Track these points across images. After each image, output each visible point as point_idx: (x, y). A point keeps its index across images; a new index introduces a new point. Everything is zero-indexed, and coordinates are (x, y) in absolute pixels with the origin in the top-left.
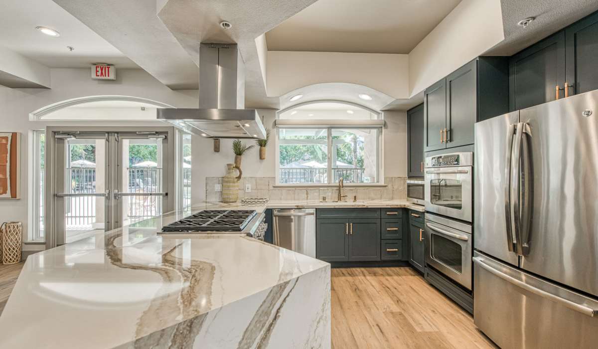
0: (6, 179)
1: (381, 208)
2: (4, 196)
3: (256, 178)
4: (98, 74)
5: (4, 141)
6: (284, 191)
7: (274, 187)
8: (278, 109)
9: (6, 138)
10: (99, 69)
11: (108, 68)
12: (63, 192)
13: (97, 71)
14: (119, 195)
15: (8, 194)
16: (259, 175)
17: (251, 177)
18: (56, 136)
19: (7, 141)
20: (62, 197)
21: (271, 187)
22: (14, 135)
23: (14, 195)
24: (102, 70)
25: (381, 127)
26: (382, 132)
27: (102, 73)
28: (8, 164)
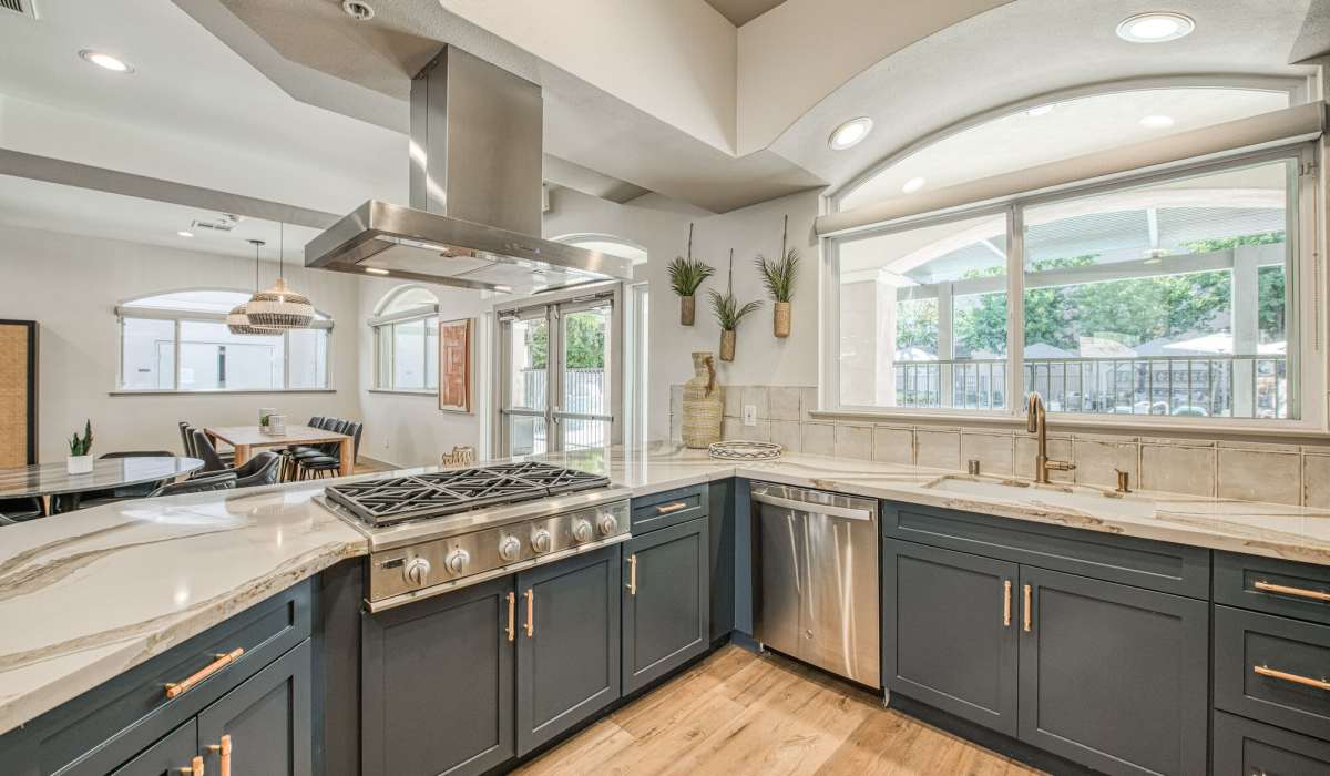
0: (463, 385)
1: (1212, 550)
2: (462, 408)
3: (769, 387)
5: (462, 332)
6: (842, 429)
7: (814, 416)
8: (824, 187)
9: (464, 328)
12: (509, 406)
14: (558, 415)
15: (464, 405)
16: (777, 381)
17: (758, 387)
18: (502, 319)
20: (507, 414)
21: (805, 417)
22: (469, 323)
23: (468, 409)
25: (1315, 142)
26: (1316, 165)
28: (464, 364)
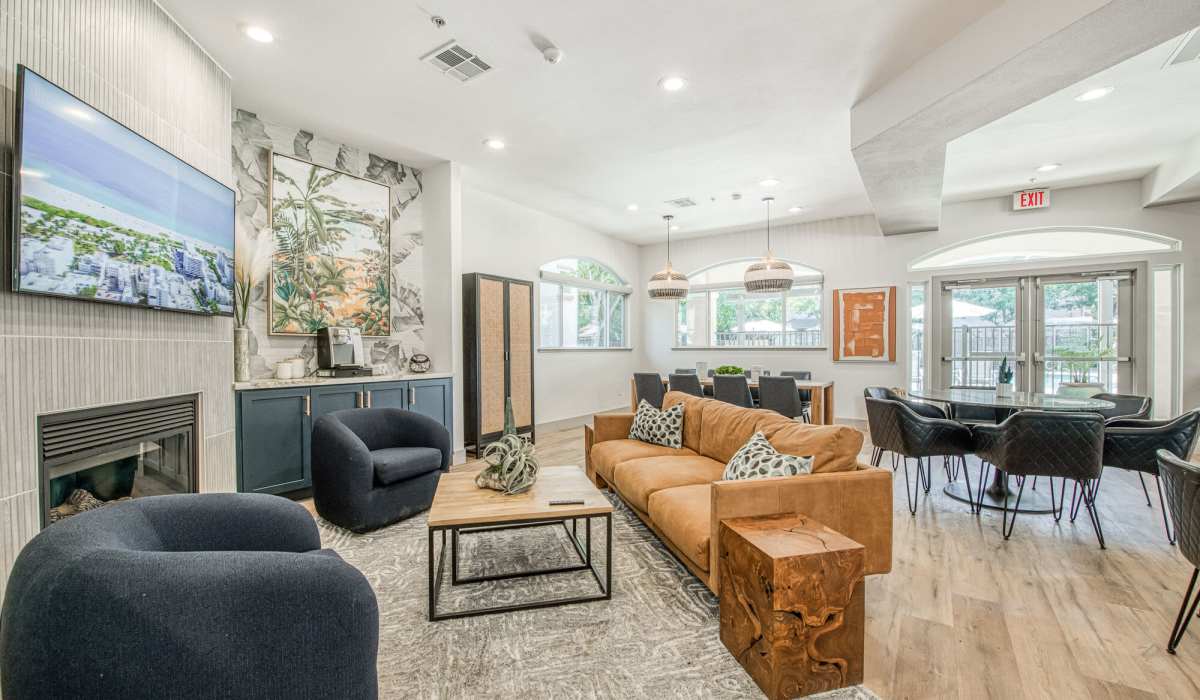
0: (882, 340)
2: (880, 358)
4: (1025, 203)
5: (880, 297)
9: (883, 294)
10: (1027, 197)
11: (1041, 193)
12: (950, 355)
13: (1023, 200)
15: (886, 356)
18: (947, 288)
19: (884, 297)
22: (893, 290)
23: (892, 359)
24: (1031, 197)
27: (1031, 202)
28: (886, 324)
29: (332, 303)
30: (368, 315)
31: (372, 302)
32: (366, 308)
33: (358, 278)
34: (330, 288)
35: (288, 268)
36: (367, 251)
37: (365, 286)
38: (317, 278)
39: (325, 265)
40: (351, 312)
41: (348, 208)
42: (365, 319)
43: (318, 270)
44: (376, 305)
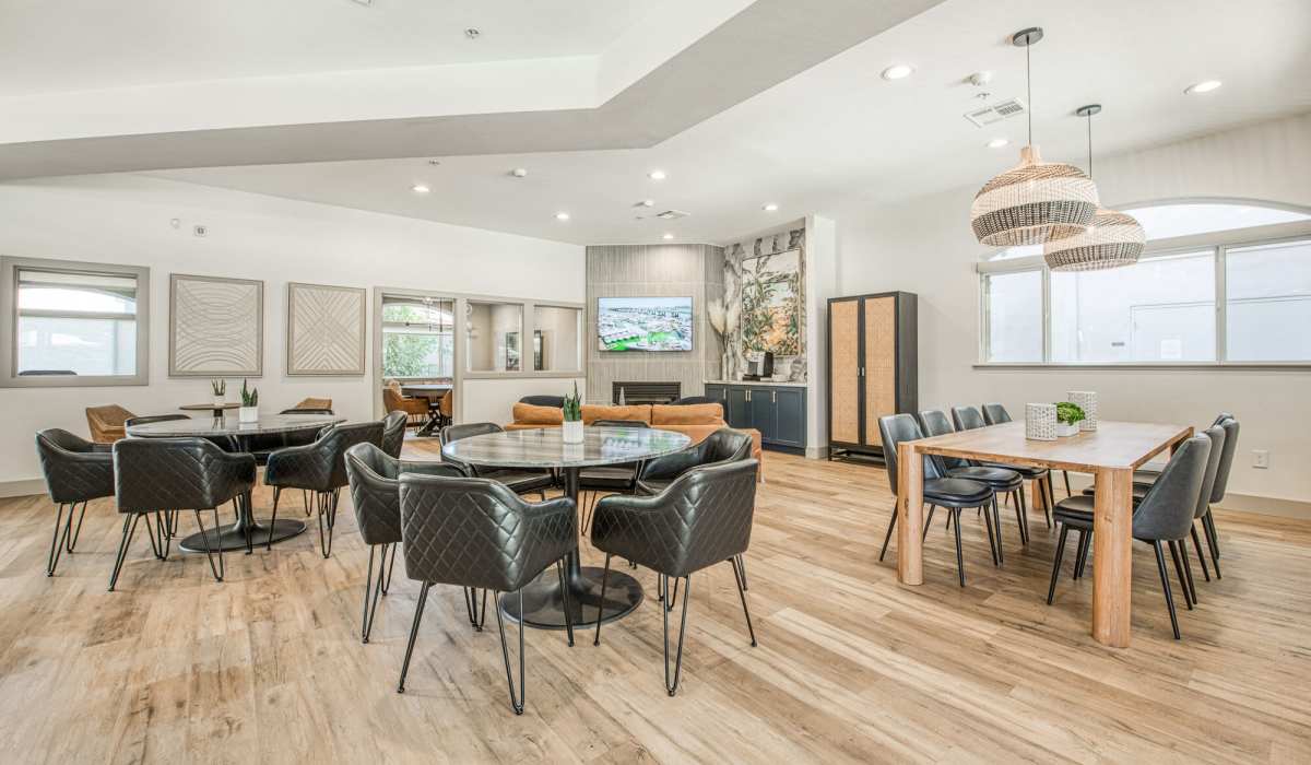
29: (767, 336)
30: (785, 342)
31: (788, 333)
32: (784, 337)
33: (780, 318)
34: (766, 328)
35: (748, 320)
36: (785, 299)
37: (784, 323)
38: (760, 323)
39: (763, 314)
40: (776, 341)
41: (775, 274)
42: (784, 345)
43: (760, 318)
44: (790, 335)
